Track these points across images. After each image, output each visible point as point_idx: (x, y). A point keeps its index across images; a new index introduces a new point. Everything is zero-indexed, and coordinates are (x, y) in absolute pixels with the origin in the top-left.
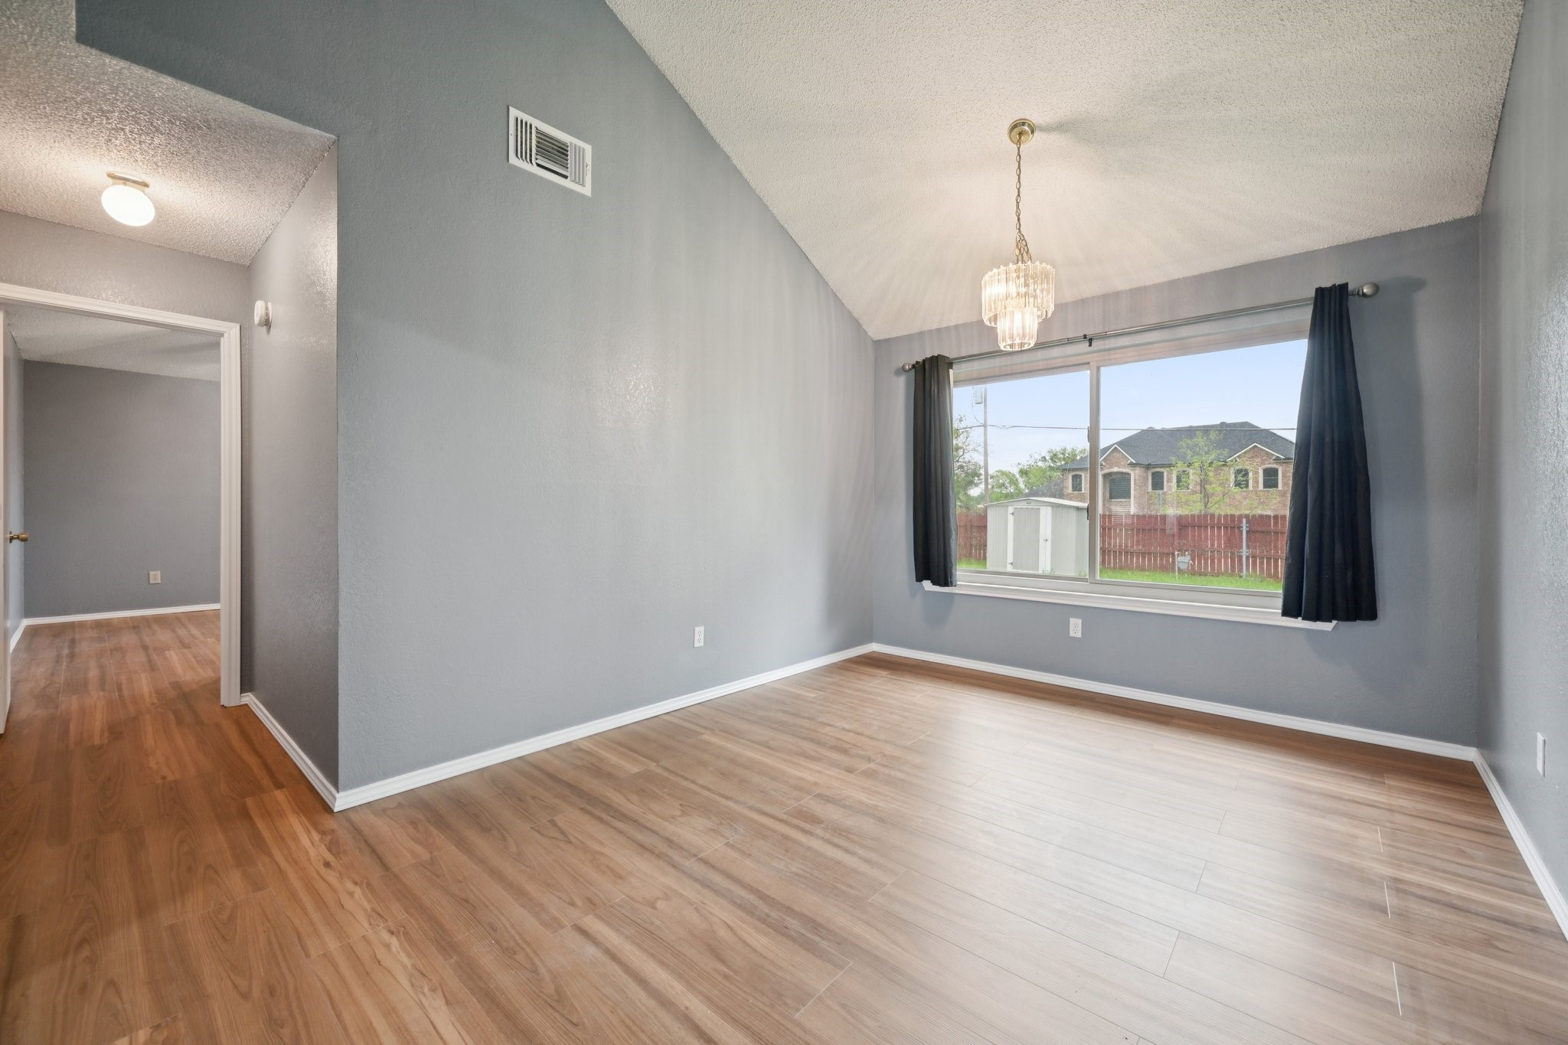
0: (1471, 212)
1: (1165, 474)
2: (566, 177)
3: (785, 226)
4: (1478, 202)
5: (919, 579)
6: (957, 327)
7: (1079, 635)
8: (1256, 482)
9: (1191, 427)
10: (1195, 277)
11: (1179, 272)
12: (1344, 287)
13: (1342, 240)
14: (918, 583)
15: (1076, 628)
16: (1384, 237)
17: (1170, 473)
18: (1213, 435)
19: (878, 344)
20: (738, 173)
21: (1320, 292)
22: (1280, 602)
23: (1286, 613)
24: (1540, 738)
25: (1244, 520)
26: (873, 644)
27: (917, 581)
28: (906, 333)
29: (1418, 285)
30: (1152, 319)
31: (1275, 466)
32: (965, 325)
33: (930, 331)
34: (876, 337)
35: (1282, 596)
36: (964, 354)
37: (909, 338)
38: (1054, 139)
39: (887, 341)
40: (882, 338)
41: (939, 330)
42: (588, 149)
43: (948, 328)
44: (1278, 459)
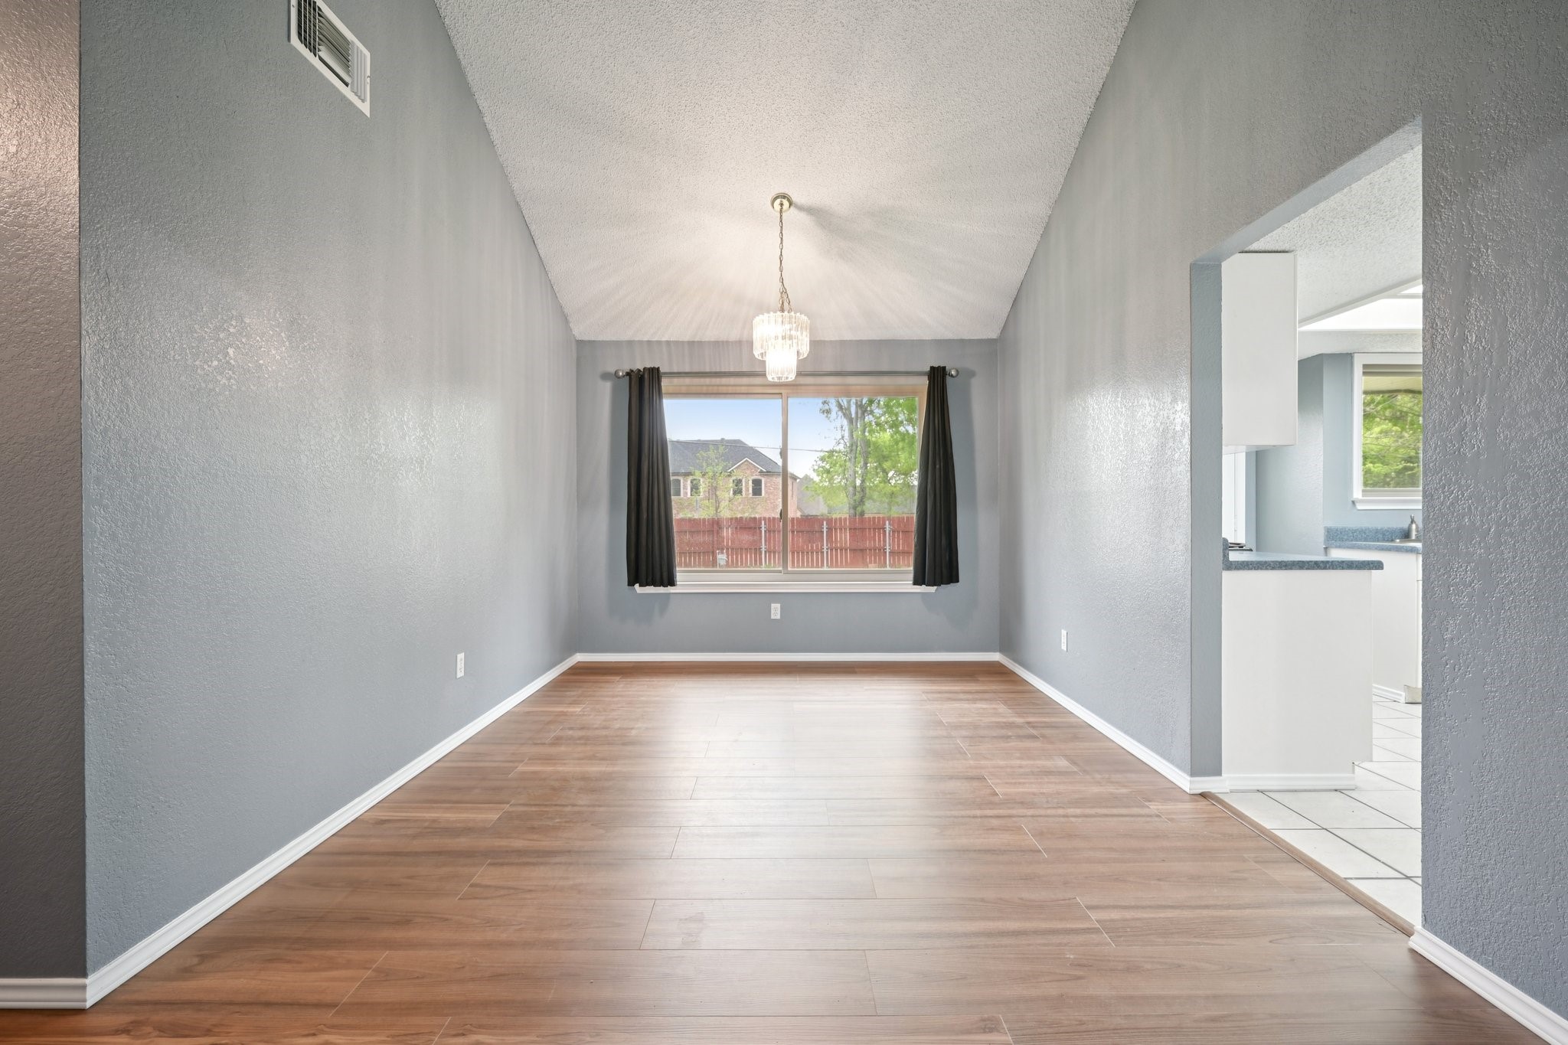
0: (995, 337)
1: (682, 481)
2: (347, 84)
3: (522, 204)
4: (999, 332)
5: (631, 583)
6: (668, 343)
7: (778, 617)
8: (747, 490)
9: (699, 440)
10: (858, 341)
11: (848, 336)
12: (944, 368)
13: (939, 337)
14: (631, 587)
15: (776, 611)
16: (957, 340)
17: (685, 481)
18: (721, 449)
19: (581, 344)
20: (487, 132)
21: (932, 368)
22: (911, 576)
23: (916, 582)
24: (1064, 632)
25: (763, 522)
26: (578, 654)
27: (629, 585)
28: (614, 339)
29: (972, 374)
30: (830, 368)
31: (759, 477)
32: (677, 343)
33: (641, 342)
34: (579, 338)
35: (913, 572)
36: (675, 370)
37: (617, 344)
38: (802, 217)
39: (592, 343)
40: (586, 338)
41: (649, 342)
42: (368, 54)
43: (659, 343)
44: (761, 472)
